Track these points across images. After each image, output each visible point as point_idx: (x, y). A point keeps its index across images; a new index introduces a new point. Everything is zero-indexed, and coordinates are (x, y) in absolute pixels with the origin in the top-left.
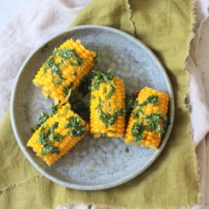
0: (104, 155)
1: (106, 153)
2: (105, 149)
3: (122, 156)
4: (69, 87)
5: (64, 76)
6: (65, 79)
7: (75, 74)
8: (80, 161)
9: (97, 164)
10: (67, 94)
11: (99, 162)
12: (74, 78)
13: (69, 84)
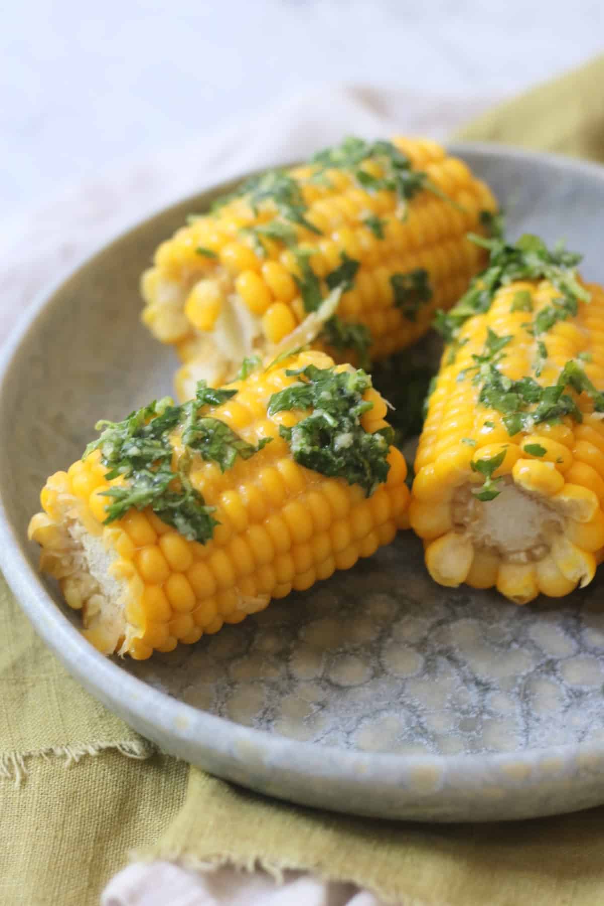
0: (472, 696)
1: (484, 687)
2: (482, 669)
3: (579, 719)
4: (332, 280)
5: (310, 217)
6: (316, 233)
7: (377, 227)
8: (323, 706)
9: (422, 731)
10: (311, 308)
11: (438, 723)
12: (365, 239)
13: (334, 263)
